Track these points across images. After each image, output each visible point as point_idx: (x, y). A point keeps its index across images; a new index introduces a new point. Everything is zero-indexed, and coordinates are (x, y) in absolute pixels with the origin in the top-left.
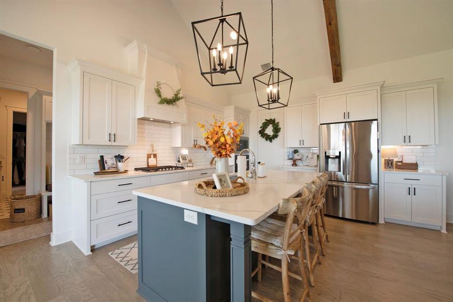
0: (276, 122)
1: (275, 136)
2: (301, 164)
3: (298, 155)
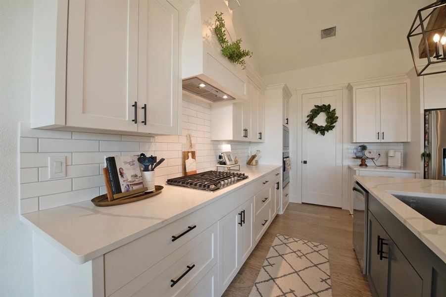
0: (332, 109)
1: (330, 127)
2: (372, 164)
3: (370, 152)
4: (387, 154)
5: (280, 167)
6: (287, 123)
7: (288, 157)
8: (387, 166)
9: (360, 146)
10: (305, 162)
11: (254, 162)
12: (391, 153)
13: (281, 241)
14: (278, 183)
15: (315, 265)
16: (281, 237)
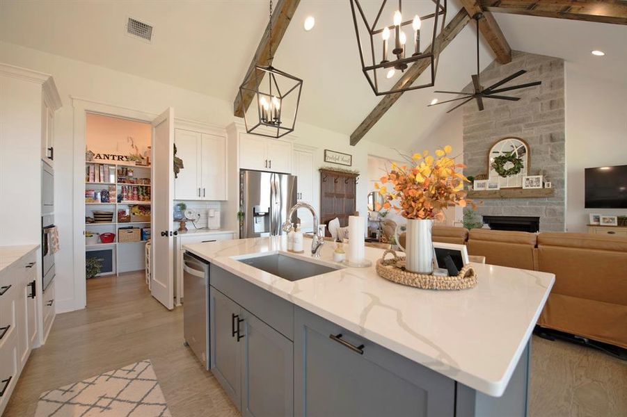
2: (192, 227)
3: (190, 213)
4: (207, 214)
5: (37, 248)
6: (51, 158)
7: (52, 226)
8: (207, 228)
9: (178, 205)
12: (211, 213)
13: (56, 402)
14: (33, 285)
15: (139, 403)
16: (55, 395)
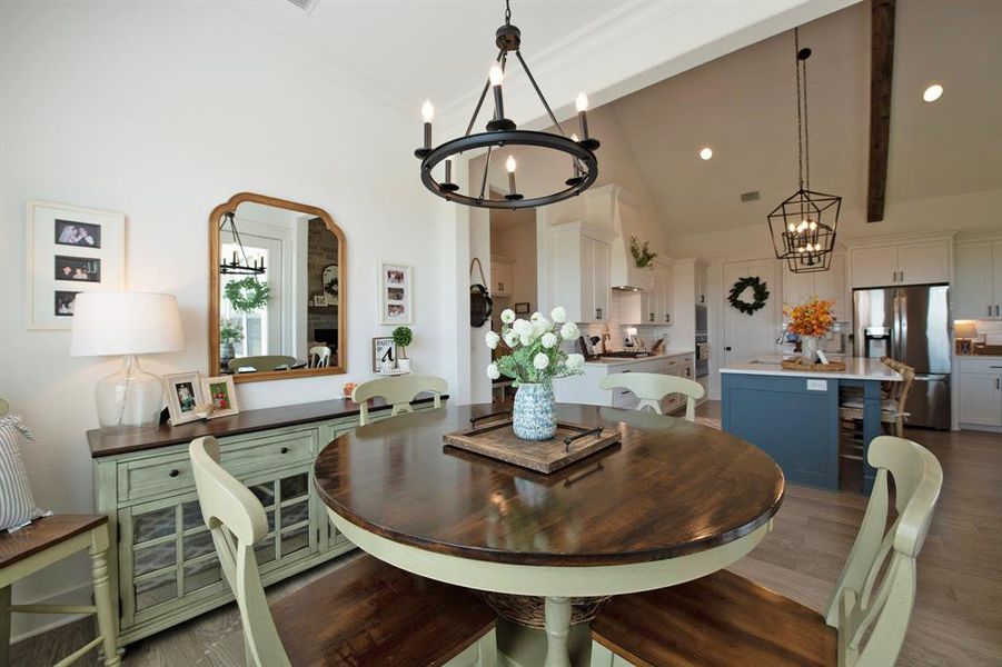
0: (761, 283)
1: (758, 305)
7: (703, 342)
10: (729, 349)
11: (660, 347)
14: (689, 369)
